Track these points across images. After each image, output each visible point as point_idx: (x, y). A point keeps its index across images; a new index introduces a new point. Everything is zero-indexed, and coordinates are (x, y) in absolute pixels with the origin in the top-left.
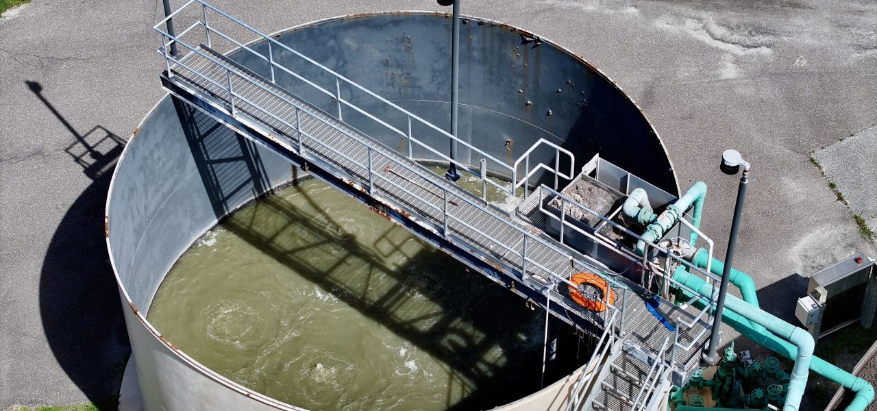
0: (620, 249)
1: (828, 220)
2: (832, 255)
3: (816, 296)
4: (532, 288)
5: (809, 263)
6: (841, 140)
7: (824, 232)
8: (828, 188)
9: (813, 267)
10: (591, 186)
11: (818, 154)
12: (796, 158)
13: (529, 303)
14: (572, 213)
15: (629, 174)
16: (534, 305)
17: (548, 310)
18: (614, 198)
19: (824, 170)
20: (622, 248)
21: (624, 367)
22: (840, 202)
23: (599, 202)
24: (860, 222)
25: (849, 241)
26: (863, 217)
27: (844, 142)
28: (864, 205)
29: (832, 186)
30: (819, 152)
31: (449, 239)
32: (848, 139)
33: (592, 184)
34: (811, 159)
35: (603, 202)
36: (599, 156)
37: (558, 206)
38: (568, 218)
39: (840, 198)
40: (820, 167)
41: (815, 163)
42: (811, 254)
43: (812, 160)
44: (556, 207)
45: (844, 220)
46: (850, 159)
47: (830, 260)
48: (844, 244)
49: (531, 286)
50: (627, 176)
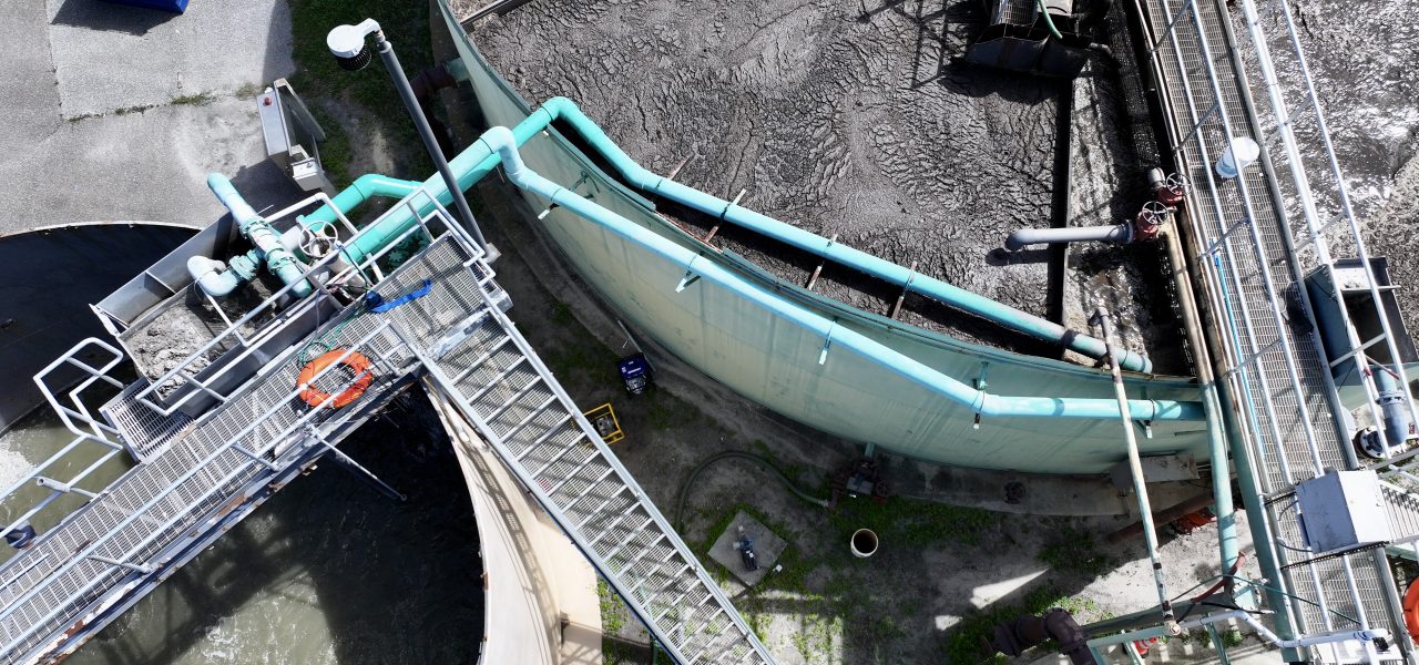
0: (288, 318)
1: (166, 130)
2: (217, 141)
3: (298, 159)
4: (295, 459)
5: (219, 166)
6: (57, 83)
7: (182, 140)
8: (121, 117)
9: (226, 164)
10: (145, 331)
11: (68, 111)
12: (63, 135)
13: (308, 470)
14: (194, 369)
15: (147, 271)
16: (313, 465)
17: (331, 446)
18: (180, 305)
19: (94, 113)
20: (289, 314)
21: (461, 367)
22: (146, 112)
23: (182, 327)
24: (183, 101)
25: (204, 119)
26: (177, 96)
27: (61, 82)
28: (160, 90)
29: (120, 112)
30: (64, 110)
31: (155, 566)
32: (59, 76)
33: (142, 328)
34: (71, 120)
35: (182, 322)
36: (94, 304)
37: (172, 387)
38: (202, 378)
39: (142, 110)
40: (87, 116)
41: (79, 119)
42: (207, 160)
43: (73, 120)
44: (172, 391)
45: (173, 115)
46: (88, 83)
47: (223, 145)
48: (206, 126)
49: (289, 460)
50: (147, 275)
